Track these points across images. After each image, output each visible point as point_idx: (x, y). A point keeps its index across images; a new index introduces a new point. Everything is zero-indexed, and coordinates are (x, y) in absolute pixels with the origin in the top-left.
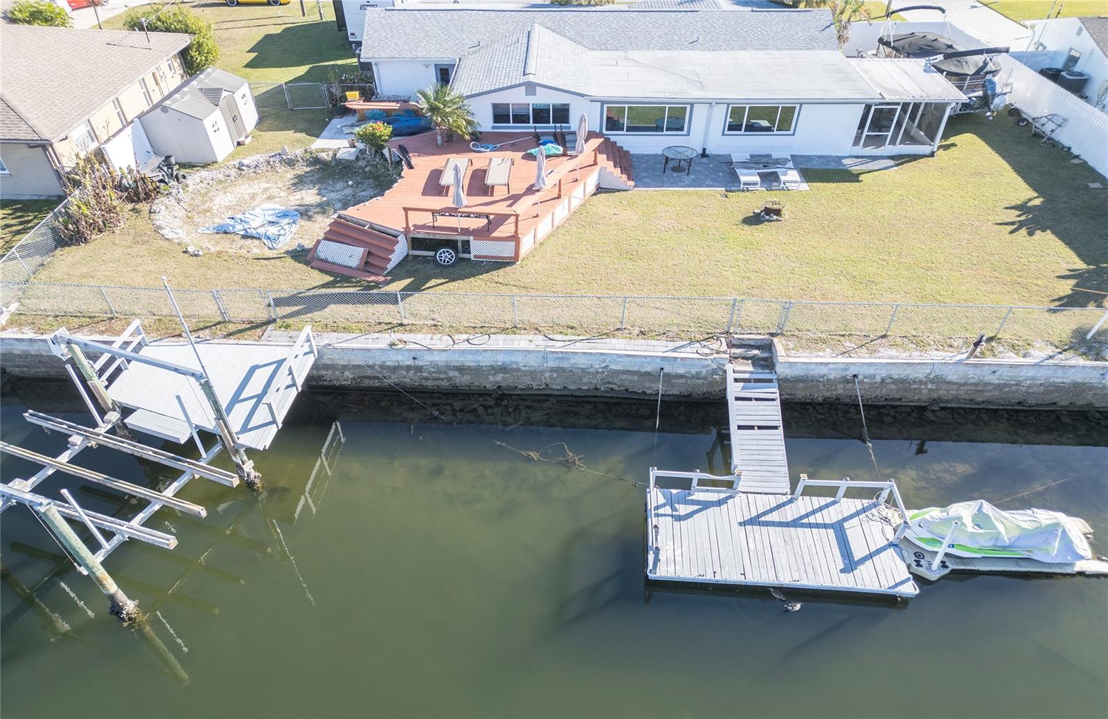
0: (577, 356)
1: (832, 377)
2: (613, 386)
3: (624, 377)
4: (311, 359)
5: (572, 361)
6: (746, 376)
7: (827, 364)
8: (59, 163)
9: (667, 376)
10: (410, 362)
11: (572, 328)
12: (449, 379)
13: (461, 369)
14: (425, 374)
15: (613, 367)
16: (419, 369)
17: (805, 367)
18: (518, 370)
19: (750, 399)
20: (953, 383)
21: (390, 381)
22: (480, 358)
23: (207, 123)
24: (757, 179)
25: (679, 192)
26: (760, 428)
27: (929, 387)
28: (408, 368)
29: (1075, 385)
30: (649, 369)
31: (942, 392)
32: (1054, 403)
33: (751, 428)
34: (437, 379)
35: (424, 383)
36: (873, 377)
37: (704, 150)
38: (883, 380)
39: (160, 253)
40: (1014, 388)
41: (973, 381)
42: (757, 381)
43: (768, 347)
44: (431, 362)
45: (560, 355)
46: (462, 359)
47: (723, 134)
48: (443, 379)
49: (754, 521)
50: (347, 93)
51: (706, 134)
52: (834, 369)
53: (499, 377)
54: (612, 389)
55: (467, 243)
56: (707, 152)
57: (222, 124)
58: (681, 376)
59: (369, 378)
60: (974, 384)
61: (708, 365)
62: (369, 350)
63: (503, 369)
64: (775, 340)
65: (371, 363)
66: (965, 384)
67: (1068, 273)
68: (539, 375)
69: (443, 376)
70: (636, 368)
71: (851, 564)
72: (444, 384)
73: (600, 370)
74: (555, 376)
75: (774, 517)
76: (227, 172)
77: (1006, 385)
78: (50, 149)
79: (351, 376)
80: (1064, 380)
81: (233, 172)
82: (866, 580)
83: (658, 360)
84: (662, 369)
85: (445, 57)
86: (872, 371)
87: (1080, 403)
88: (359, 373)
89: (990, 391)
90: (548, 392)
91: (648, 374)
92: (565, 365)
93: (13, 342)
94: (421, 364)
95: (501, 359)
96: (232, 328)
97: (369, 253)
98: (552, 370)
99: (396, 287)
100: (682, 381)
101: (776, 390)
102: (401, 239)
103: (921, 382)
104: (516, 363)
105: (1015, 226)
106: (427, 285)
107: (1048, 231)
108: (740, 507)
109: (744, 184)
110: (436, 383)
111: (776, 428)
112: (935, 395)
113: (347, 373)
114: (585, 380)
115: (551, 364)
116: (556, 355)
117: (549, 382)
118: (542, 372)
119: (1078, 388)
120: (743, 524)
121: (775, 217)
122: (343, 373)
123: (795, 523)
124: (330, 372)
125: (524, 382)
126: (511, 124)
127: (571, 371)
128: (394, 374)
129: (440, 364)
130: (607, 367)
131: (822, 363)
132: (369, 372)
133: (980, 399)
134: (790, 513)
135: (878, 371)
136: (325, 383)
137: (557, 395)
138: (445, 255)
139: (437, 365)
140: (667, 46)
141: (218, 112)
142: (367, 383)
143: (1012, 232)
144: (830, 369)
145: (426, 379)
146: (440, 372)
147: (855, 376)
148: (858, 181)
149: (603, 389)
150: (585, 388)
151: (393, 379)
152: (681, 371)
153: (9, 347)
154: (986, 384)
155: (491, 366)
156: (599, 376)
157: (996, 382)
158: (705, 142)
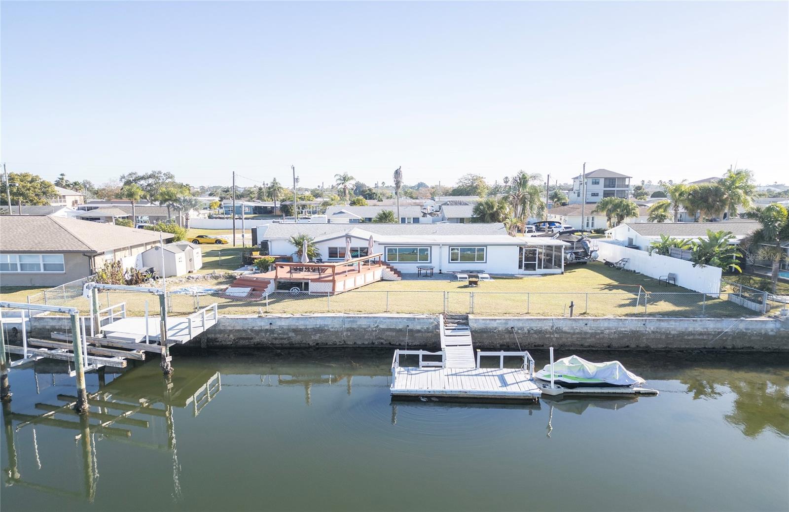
0: (361, 319)
1: (500, 329)
2: (382, 341)
3: (388, 333)
4: (213, 323)
5: (358, 323)
6: (454, 328)
7: (495, 320)
8: (94, 266)
9: (411, 331)
10: (268, 327)
12: (289, 338)
13: (296, 331)
14: (276, 335)
15: (381, 326)
16: (272, 331)
17: (484, 322)
18: (329, 330)
20: (569, 333)
21: (255, 341)
22: (307, 323)
23: (177, 256)
24: (467, 276)
26: (459, 345)
27: (556, 336)
28: (267, 331)
29: (634, 333)
30: (400, 327)
31: (564, 340)
32: (628, 347)
33: (456, 346)
34: (282, 339)
35: (275, 342)
36: (522, 328)
37: (440, 270)
38: (529, 331)
40: (601, 335)
41: (577, 331)
42: (458, 329)
43: (467, 318)
44: (279, 326)
45: (352, 319)
46: (297, 324)
47: (449, 263)
48: (285, 339)
49: (454, 375)
50: (253, 252)
51: (440, 262)
52: (501, 323)
53: (317, 337)
54: (382, 343)
55: (307, 284)
56: (442, 272)
57: (184, 259)
58: (419, 331)
59: (243, 339)
60: (578, 333)
61: (432, 323)
62: (246, 319)
63: (319, 330)
64: (469, 315)
65: (245, 328)
66: (574, 334)
68: (340, 334)
69: (285, 336)
70: (393, 327)
71: (505, 385)
72: (286, 342)
73: (374, 329)
74: (349, 334)
75: (465, 373)
77: (596, 334)
78: (93, 259)
79: (233, 338)
80: (626, 329)
81: (184, 280)
83: (405, 320)
84: (408, 326)
86: (520, 325)
87: (642, 345)
88: (238, 335)
89: (589, 338)
90: (345, 346)
91: (400, 330)
92: (354, 326)
93: (48, 320)
94: (274, 328)
95: (319, 323)
97: (254, 290)
98: (348, 330)
99: (267, 301)
100: (420, 334)
101: (469, 332)
102: (272, 282)
103: (551, 333)
104: (327, 326)
105: (602, 289)
107: (620, 290)
108: (446, 371)
110: (281, 341)
111: (469, 345)
112: (561, 342)
113: (231, 336)
114: (366, 337)
115: (347, 326)
116: (349, 319)
117: (346, 339)
118: (342, 332)
119: (635, 334)
120: (447, 376)
121: (475, 286)
122: (229, 336)
123: (477, 375)
124: (222, 336)
125: (333, 339)
126: (338, 258)
127: (358, 330)
128: (258, 335)
129: (285, 327)
130: (378, 326)
131: (492, 319)
132: (244, 335)
133: (586, 344)
134: (474, 373)
135: (524, 325)
136: (218, 344)
137: (350, 348)
138: (295, 290)
139: (283, 328)
140: (421, 234)
141: (183, 253)
142: (242, 342)
143: (600, 291)
144: (497, 323)
145: (276, 339)
146: (284, 333)
147: (512, 328)
148: (522, 280)
149: (376, 343)
150: (367, 343)
151: (257, 339)
152: (419, 327)
153: (45, 324)
154: (586, 333)
155: (313, 328)
156: (374, 334)
157: (590, 331)
158: (440, 266)
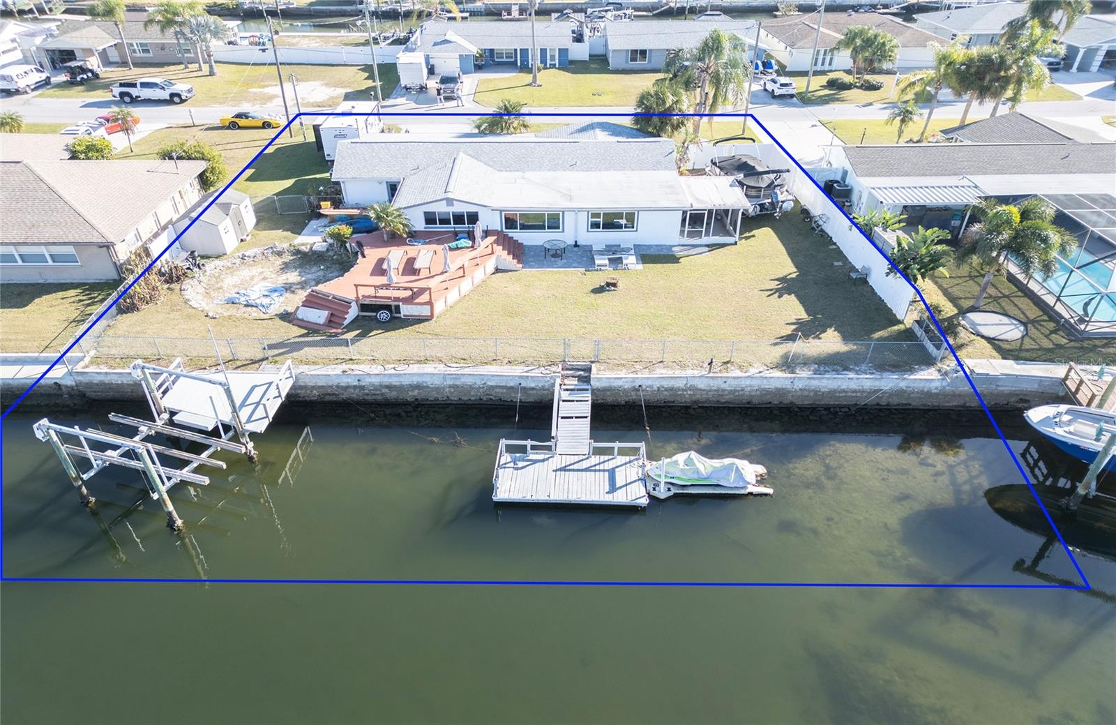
0: (464, 377)
1: (626, 387)
2: (491, 397)
3: (497, 390)
4: (290, 383)
5: (462, 380)
6: (572, 387)
7: (621, 378)
8: (117, 257)
9: (524, 389)
10: (356, 383)
11: (464, 360)
12: (383, 394)
13: (389, 387)
14: (367, 391)
15: (489, 383)
16: (362, 388)
17: (608, 380)
18: (428, 387)
19: (573, 401)
20: (704, 390)
21: (344, 397)
22: (402, 379)
23: (221, 227)
24: (607, 262)
25: (552, 272)
26: (576, 417)
27: (689, 393)
28: (355, 387)
29: (778, 390)
30: (512, 384)
31: (698, 396)
32: (770, 403)
33: (572, 418)
34: (375, 395)
35: (366, 397)
36: (651, 387)
37: (576, 242)
38: (659, 389)
39: (189, 317)
40: (741, 393)
41: (714, 388)
42: (578, 390)
43: (589, 370)
44: (369, 382)
45: (454, 376)
46: (390, 380)
47: (588, 231)
48: (378, 395)
49: (563, 469)
50: (322, 203)
51: (576, 231)
52: (627, 382)
53: (416, 392)
54: (491, 399)
55: (398, 308)
56: (578, 243)
57: (231, 228)
58: (533, 389)
59: (329, 394)
60: (715, 390)
61: (548, 381)
62: (329, 375)
63: (418, 387)
64: (593, 365)
65: (330, 384)
66: (710, 391)
67: (795, 321)
68: (442, 390)
69: (378, 392)
70: (504, 384)
71: (613, 488)
72: (379, 398)
73: (481, 386)
74: (452, 391)
75: (575, 467)
76: (234, 261)
77: (735, 391)
78: (112, 248)
79: (317, 394)
80: (770, 387)
81: (238, 261)
82: (620, 498)
83: (517, 378)
84: (520, 384)
85: (393, 177)
86: (650, 383)
87: (786, 402)
88: (322, 391)
89: (727, 395)
90: (449, 402)
91: (512, 388)
92: (458, 383)
93: (93, 374)
94: (364, 384)
95: (415, 380)
96: (239, 363)
97: (332, 315)
98: (450, 387)
99: (350, 336)
100: (534, 392)
101: (590, 395)
102: (354, 305)
103: (683, 390)
104: (426, 382)
105: (772, 292)
106: (370, 335)
107: (793, 295)
108: (556, 462)
109: (598, 266)
110: (374, 397)
111: (586, 417)
112: (694, 398)
113: (315, 392)
114: (472, 393)
115: (449, 382)
116: (451, 376)
117: (449, 395)
118: (444, 389)
119: (780, 392)
120: (556, 471)
121: (613, 288)
122: (312, 391)
123: (587, 470)
124: (303, 391)
125: (433, 396)
126: (438, 225)
127: (462, 387)
128: (346, 391)
129: (376, 384)
130: (485, 383)
131: (618, 378)
132: (329, 391)
133: (723, 401)
134: (585, 465)
135: (654, 383)
136: (301, 399)
137: (455, 404)
138: (383, 315)
139: (374, 385)
140: (554, 168)
141: (228, 218)
142: (328, 398)
143: (768, 296)
144: (623, 382)
145: (367, 395)
146: (376, 390)
147: (640, 386)
148: (679, 262)
149: (485, 399)
150: (473, 398)
151: (345, 396)
152: (533, 385)
153: (91, 378)
154: (723, 390)
155: (410, 385)
156: (481, 390)
157: (729, 388)
158: (576, 236)
